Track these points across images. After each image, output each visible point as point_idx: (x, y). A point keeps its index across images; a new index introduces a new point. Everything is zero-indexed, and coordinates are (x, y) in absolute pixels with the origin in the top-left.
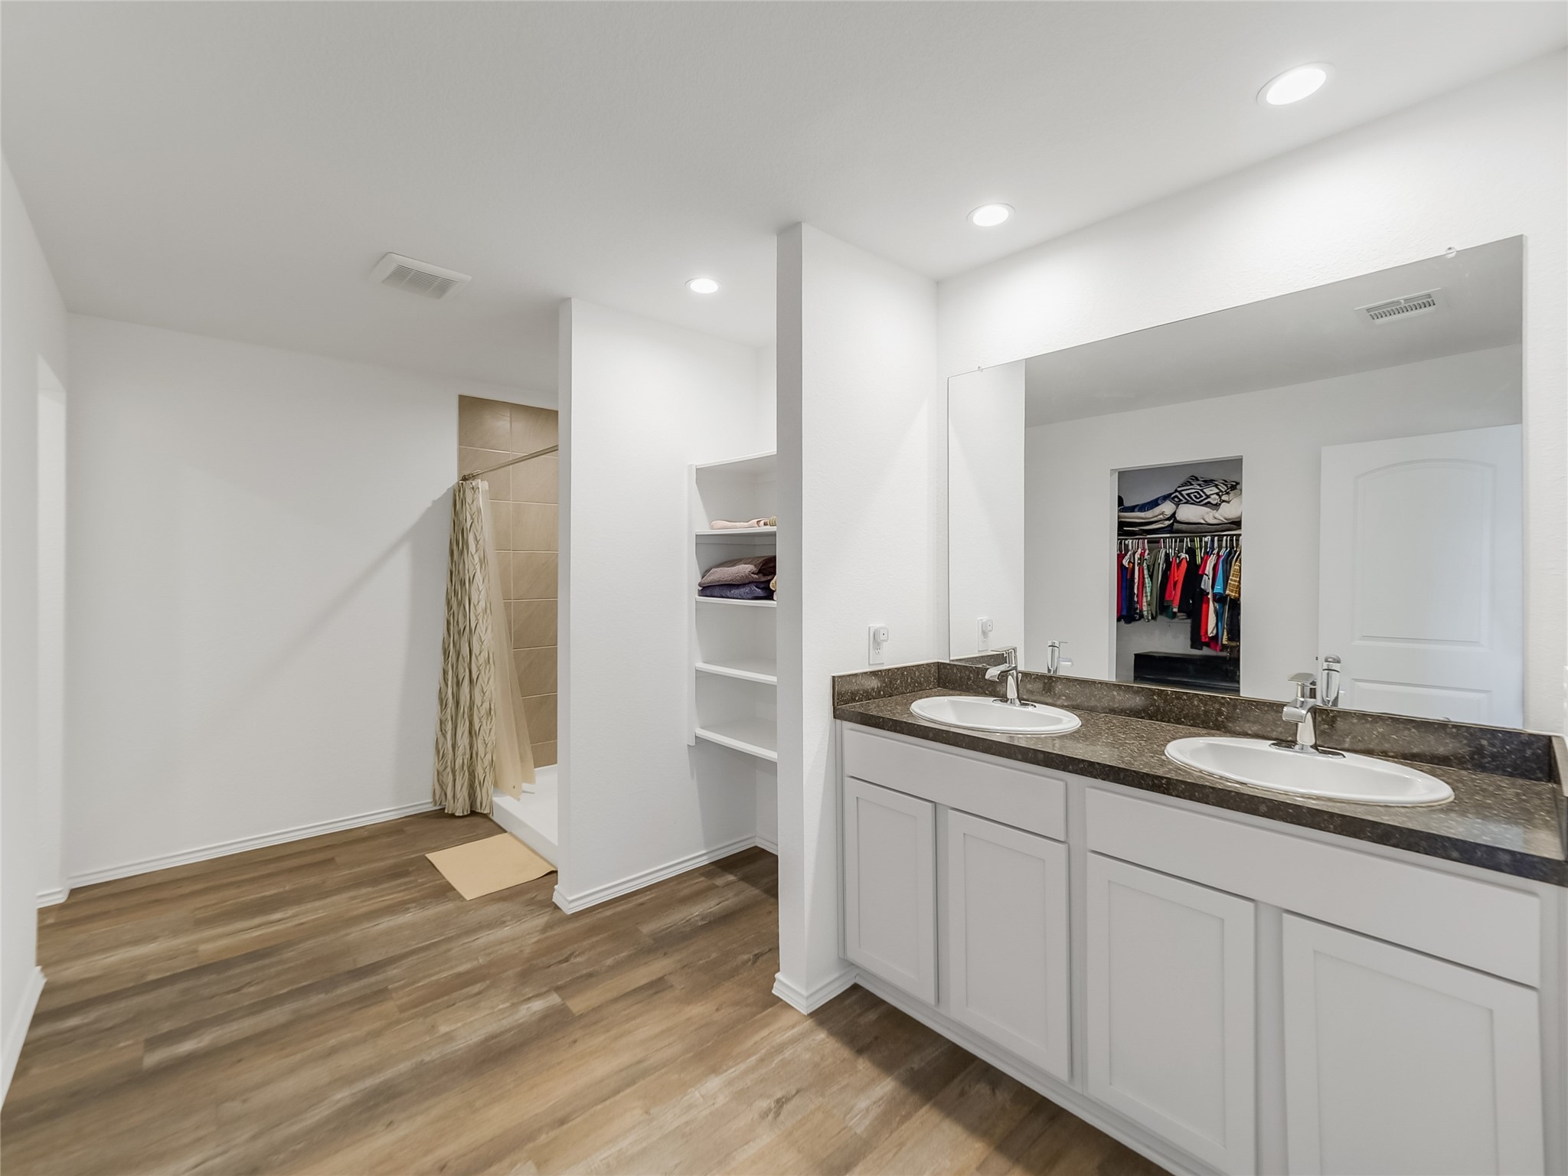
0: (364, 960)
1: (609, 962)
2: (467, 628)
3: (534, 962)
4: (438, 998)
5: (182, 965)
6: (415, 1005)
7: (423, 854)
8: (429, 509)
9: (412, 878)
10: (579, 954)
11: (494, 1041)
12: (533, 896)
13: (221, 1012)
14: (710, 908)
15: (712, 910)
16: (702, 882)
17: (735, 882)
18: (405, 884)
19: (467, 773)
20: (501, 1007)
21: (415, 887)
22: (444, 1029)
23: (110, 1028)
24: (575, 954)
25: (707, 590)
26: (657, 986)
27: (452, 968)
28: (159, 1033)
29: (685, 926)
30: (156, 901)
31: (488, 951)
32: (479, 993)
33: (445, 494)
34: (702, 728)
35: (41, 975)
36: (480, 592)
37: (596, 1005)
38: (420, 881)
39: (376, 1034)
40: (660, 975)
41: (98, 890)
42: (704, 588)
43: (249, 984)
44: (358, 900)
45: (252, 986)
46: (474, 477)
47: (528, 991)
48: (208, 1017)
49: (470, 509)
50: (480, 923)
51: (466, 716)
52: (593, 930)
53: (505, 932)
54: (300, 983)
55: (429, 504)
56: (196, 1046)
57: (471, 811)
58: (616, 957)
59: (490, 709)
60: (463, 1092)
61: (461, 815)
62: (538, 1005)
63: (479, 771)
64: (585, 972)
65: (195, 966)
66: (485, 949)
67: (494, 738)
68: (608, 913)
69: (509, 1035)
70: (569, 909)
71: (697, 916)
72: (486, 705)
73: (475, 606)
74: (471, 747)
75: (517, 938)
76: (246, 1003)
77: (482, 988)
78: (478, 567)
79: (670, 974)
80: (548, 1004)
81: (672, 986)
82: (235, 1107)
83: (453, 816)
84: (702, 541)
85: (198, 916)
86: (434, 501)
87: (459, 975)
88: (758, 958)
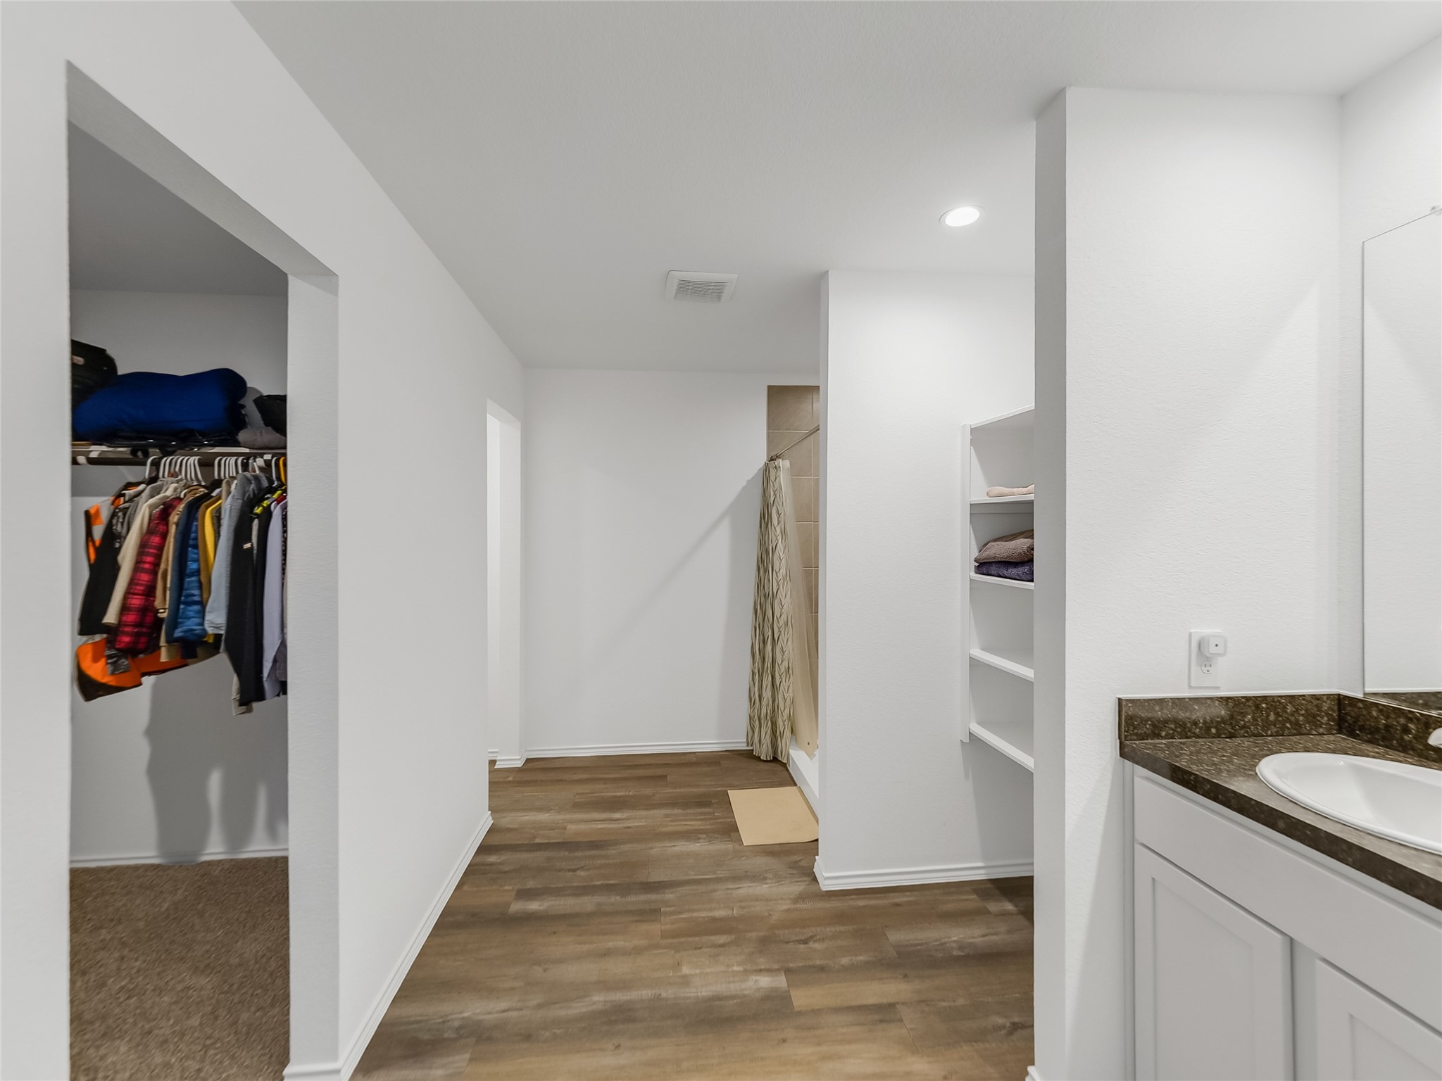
0: (656, 876)
1: (845, 961)
2: (771, 593)
3: (777, 932)
4: (691, 936)
5: (555, 837)
6: (675, 935)
7: (726, 789)
8: (744, 487)
9: (711, 810)
10: (819, 940)
11: (718, 1003)
12: (798, 859)
13: (560, 886)
14: (973, 938)
15: (974, 940)
16: (972, 901)
17: (1012, 914)
18: (705, 814)
19: (770, 723)
20: (736, 968)
21: (711, 819)
22: (686, 970)
23: (506, 872)
24: (815, 938)
25: (984, 566)
26: (885, 1013)
27: (711, 910)
28: (525, 887)
29: (936, 950)
30: (560, 781)
31: (743, 904)
32: (722, 946)
33: (756, 474)
34: (979, 723)
35: (491, 818)
36: (781, 561)
37: (817, 1007)
38: (716, 814)
39: (638, 951)
40: (891, 1000)
41: (538, 763)
42: (981, 564)
43: (582, 868)
44: (670, 819)
45: (583, 870)
46: (778, 457)
47: (762, 962)
48: (552, 886)
49: (774, 485)
50: (747, 872)
51: (769, 671)
52: (841, 917)
53: (763, 889)
54: (609, 880)
55: (744, 484)
56: (538, 908)
57: (773, 757)
58: (853, 958)
59: (789, 668)
60: (677, 1045)
61: (765, 759)
62: (765, 981)
63: (780, 722)
64: (818, 962)
65: (561, 840)
66: (741, 901)
67: (791, 695)
68: (861, 903)
69: (731, 1002)
70: (826, 885)
71: (955, 941)
72: (785, 663)
73: (777, 573)
74: (774, 701)
75: (771, 900)
76: (575, 885)
77: (727, 941)
78: (779, 538)
79: (903, 1004)
80: (774, 985)
81: (901, 1020)
82: (538, 972)
83: (758, 758)
84: (978, 512)
85: (576, 800)
86: (748, 481)
87: (714, 920)
88: (1015, 1029)
